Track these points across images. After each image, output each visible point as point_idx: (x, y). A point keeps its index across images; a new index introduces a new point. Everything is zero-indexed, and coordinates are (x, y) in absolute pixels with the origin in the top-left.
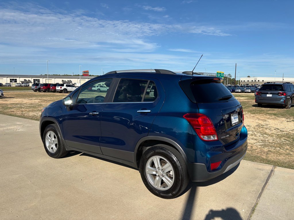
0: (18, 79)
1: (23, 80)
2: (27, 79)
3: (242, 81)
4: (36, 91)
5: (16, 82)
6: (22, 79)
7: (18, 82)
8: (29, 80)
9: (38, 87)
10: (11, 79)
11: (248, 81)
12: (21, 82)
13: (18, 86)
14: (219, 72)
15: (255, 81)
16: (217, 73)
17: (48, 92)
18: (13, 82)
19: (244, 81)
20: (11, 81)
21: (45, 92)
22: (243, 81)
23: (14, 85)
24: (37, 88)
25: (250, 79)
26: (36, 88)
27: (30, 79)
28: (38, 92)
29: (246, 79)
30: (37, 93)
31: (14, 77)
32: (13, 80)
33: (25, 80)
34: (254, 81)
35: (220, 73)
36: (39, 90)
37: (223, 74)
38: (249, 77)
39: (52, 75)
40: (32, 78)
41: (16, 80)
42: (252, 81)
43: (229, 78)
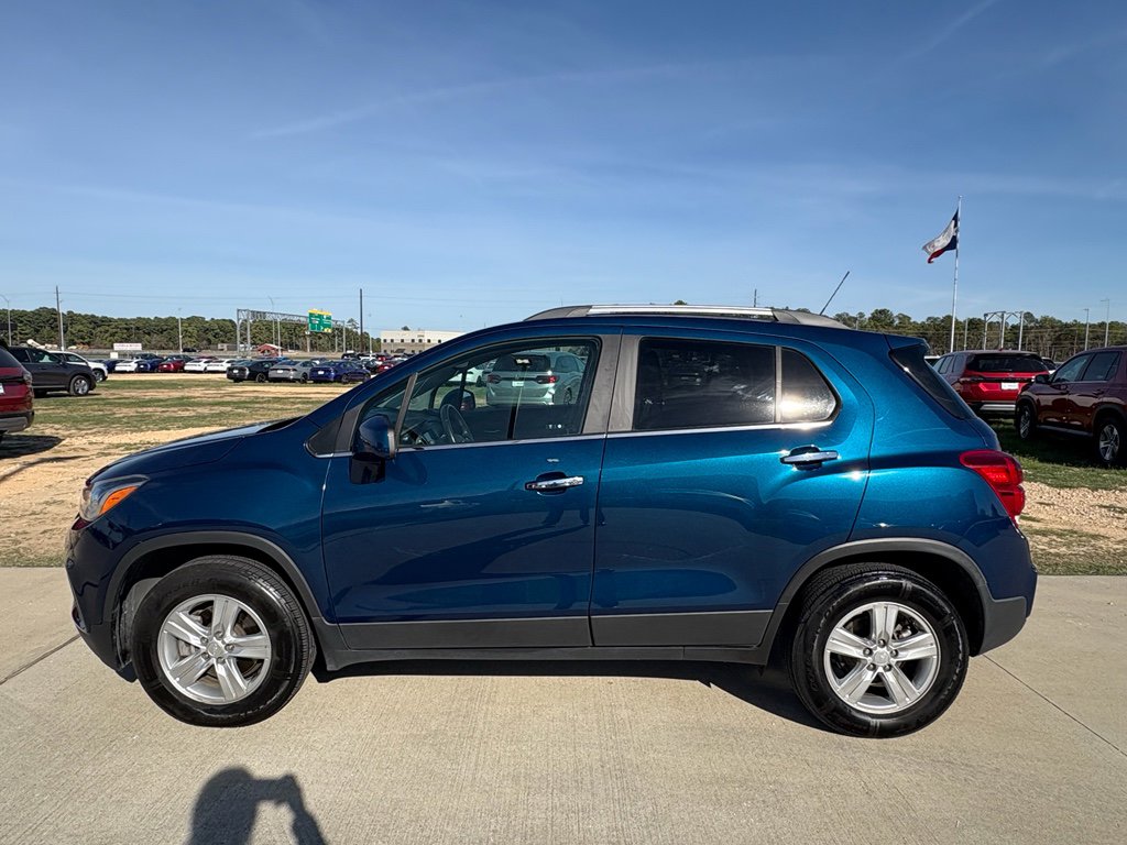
3: (385, 341)
11: (402, 341)
14: (316, 311)
15: (420, 341)
16: (311, 315)
19: (392, 341)
22: (389, 341)
25: (408, 336)
29: (398, 336)
34: (417, 341)
35: (320, 316)
37: (329, 318)
38: (406, 329)
42: (413, 341)
43: (347, 329)
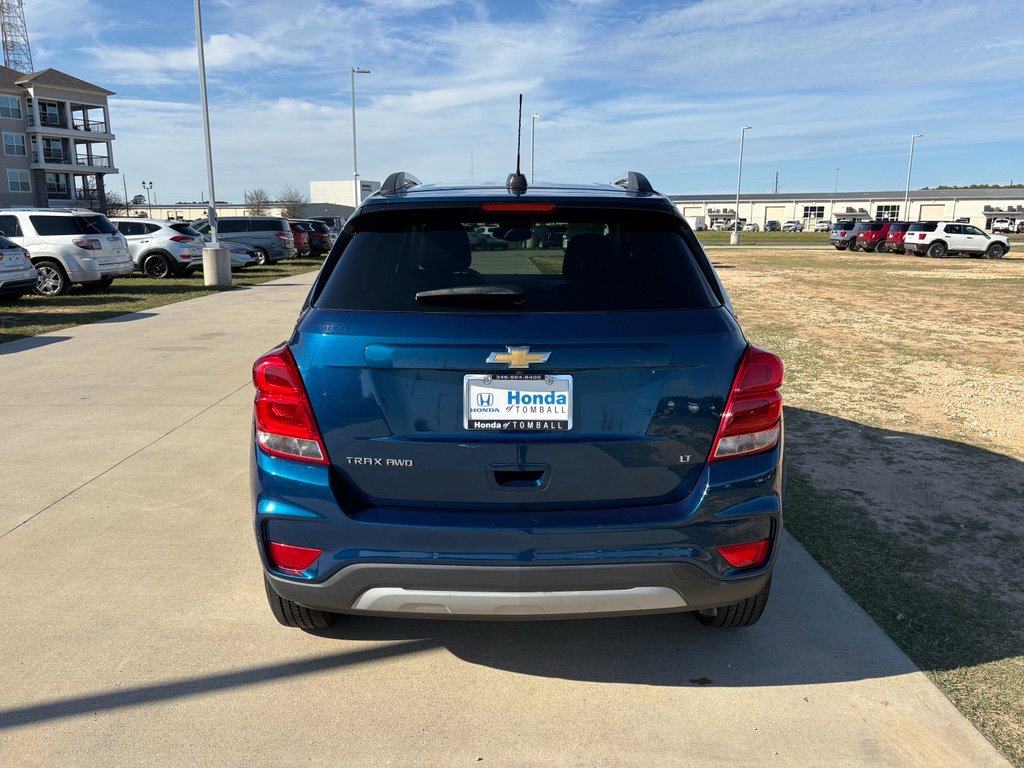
0: (827, 206)
1: (844, 211)
2: (856, 206)
4: (844, 249)
5: (821, 215)
6: (841, 208)
7: (827, 216)
8: (862, 210)
9: (849, 234)
10: (806, 209)
12: (836, 215)
13: (822, 231)
17: (881, 250)
18: (812, 216)
20: (806, 215)
21: (869, 250)
23: (812, 225)
24: (847, 237)
26: (841, 238)
27: (866, 206)
28: (847, 251)
30: (847, 256)
31: (816, 202)
32: (813, 209)
33: (850, 210)
36: (851, 245)
39: (966, 188)
40: (873, 201)
41: (822, 209)
